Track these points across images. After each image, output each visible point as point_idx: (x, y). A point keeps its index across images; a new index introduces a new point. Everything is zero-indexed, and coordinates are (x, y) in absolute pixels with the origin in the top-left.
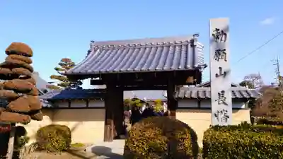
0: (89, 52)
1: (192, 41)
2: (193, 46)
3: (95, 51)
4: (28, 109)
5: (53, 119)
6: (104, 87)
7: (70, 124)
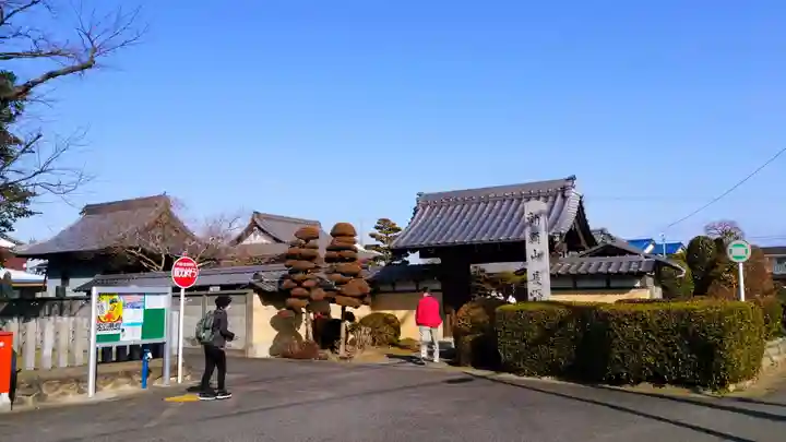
0: (416, 210)
1: (564, 189)
2: (564, 197)
3: (424, 209)
4: (358, 293)
5: (373, 308)
6: (438, 261)
7: (400, 314)
